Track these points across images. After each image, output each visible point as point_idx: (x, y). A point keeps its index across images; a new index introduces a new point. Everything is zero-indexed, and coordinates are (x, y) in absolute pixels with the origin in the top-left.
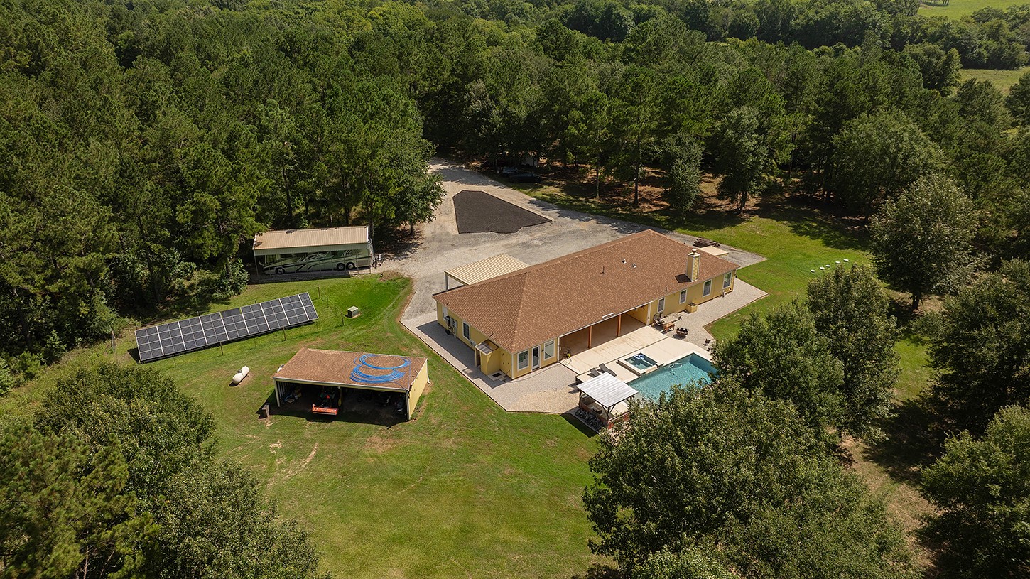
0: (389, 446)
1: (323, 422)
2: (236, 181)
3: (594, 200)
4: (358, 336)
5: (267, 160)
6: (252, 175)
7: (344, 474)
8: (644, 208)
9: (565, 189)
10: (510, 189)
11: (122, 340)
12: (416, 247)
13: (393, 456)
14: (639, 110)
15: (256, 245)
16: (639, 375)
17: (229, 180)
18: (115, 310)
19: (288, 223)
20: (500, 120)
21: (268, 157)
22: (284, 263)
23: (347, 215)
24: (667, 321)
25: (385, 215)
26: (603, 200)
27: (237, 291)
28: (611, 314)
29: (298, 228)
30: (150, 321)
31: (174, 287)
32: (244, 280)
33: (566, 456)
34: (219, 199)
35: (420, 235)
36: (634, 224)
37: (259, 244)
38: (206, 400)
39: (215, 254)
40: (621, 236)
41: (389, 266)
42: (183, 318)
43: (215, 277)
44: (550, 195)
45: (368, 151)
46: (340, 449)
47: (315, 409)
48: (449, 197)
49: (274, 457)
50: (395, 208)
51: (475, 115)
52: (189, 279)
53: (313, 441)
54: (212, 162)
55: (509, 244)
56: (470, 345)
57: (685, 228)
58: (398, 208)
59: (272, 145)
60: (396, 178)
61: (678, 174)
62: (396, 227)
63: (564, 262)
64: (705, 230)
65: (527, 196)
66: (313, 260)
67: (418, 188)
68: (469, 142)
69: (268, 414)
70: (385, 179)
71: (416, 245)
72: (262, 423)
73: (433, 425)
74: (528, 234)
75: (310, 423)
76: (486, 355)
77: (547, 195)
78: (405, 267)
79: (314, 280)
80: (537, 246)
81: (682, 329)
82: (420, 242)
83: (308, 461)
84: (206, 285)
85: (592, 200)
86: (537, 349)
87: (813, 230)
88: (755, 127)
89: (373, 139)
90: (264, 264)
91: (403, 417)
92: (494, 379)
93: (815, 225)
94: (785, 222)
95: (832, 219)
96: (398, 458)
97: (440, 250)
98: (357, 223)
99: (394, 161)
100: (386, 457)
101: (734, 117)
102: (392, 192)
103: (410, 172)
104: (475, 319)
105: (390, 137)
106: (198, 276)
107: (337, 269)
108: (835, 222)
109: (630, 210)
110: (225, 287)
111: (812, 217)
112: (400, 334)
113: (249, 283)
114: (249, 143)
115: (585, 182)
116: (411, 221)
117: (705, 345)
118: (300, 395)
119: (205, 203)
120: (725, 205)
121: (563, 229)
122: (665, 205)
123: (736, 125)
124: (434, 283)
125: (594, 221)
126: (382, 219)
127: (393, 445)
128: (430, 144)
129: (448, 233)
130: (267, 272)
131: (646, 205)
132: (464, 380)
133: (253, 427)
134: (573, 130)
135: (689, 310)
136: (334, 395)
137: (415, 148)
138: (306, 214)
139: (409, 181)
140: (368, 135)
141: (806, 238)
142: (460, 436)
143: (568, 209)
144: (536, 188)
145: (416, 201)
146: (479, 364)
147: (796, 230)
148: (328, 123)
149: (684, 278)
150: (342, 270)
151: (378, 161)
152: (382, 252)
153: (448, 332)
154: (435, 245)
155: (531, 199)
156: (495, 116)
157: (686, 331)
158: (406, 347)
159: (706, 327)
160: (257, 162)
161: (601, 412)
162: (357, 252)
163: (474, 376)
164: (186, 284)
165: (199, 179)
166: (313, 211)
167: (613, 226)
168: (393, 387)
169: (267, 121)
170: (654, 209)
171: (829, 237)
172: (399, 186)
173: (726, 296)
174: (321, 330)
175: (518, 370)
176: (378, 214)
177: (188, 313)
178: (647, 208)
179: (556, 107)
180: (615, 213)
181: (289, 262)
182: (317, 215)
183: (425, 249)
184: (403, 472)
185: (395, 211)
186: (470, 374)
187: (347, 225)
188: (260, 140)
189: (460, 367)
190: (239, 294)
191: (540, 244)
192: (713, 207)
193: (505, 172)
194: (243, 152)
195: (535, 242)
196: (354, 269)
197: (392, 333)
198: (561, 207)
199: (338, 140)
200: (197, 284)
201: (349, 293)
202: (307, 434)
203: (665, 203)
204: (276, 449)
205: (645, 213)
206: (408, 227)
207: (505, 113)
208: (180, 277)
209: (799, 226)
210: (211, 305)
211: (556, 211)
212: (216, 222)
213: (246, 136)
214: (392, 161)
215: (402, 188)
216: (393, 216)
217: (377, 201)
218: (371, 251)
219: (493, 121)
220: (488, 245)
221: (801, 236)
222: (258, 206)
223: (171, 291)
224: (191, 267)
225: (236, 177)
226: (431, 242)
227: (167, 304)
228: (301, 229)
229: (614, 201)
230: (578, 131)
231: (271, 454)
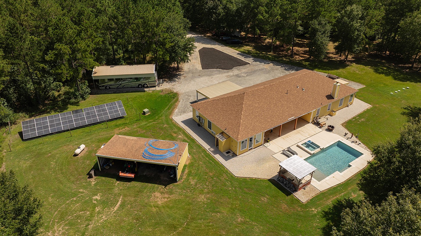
0: (166, 200)
1: (126, 182)
2: (80, 38)
3: (270, 53)
4: (148, 126)
5: (100, 27)
6: (91, 35)
7: (137, 219)
8: (296, 58)
9: (255, 48)
10: (227, 47)
11: (16, 126)
12: (180, 76)
13: (168, 207)
14: (298, 6)
15: (94, 74)
16: (311, 155)
17: (76, 37)
18: (11, 109)
19: (113, 62)
20: (223, 11)
21: (100, 26)
22: (109, 83)
23: (144, 58)
24: (321, 121)
25: (164, 59)
26: (275, 54)
27: (84, 99)
28: (293, 118)
29: (118, 65)
30: (34, 115)
31: (50, 95)
32: (87, 92)
33: (274, 209)
34: (71, 48)
35: (182, 70)
36: (293, 66)
37: (95, 73)
38: (58, 165)
39: (69, 79)
40: (287, 73)
41: (166, 86)
42: (53, 113)
43: (72, 90)
44: (247, 50)
45: (155, 23)
46: (135, 201)
47: (121, 174)
48: (197, 50)
49: (95, 206)
50: (169, 55)
51: (210, 9)
52: (59, 91)
53: (119, 195)
54: (65, 26)
55: (229, 76)
56: (212, 133)
57: (319, 68)
58: (171, 55)
59: (103, 19)
60: (170, 39)
61: (319, 40)
62: (170, 65)
63: (265, 87)
64: (330, 70)
65: (236, 51)
66: (124, 82)
67: (181, 44)
68: (206, 23)
69: (93, 176)
70: (164, 39)
71: (180, 75)
72: (90, 181)
73: (192, 185)
74: (238, 70)
75: (118, 182)
76: (223, 141)
77: (246, 50)
78: (175, 87)
79: (125, 93)
80: (243, 76)
81: (330, 126)
82: (182, 73)
83: (115, 209)
84: (68, 95)
85: (269, 53)
86: (251, 138)
87: (385, 71)
88: (360, 16)
89: (157, 16)
90: (99, 84)
91: (174, 180)
92: (227, 155)
93: (385, 68)
94: (370, 67)
95: (393, 66)
96: (171, 208)
97: (193, 78)
98: (149, 63)
99: (169, 29)
100: (164, 207)
101: (349, 10)
102: (167, 46)
103: (178, 35)
104: (215, 119)
105: (167, 16)
106: (64, 89)
107: (138, 87)
108: (395, 67)
109: (289, 59)
110: (77, 96)
111: (383, 65)
112: (172, 125)
113: (91, 94)
114: (89, 17)
115: (264, 44)
116: (177, 62)
117: (345, 136)
118: (113, 163)
119: (61, 49)
120: (337, 58)
121: (256, 68)
122: (306, 57)
123: (350, 15)
124: (190, 96)
125: (271, 64)
126: (162, 61)
127: (168, 199)
128: (188, 21)
129: (196, 69)
130: (100, 88)
131: (297, 57)
132: (209, 155)
133: (84, 184)
134: (261, 17)
135: (331, 114)
136: (133, 165)
137: (179, 23)
138: (123, 58)
139: (177, 40)
140: (154, 14)
141: (383, 76)
142: (208, 193)
143: (257, 57)
144: (240, 47)
145: (180, 51)
146: (217, 145)
147: (376, 71)
148: (133, 7)
149: (330, 97)
150: (141, 88)
151: (160, 28)
152: (162, 79)
153: (199, 125)
154: (190, 75)
155: (238, 52)
156: (220, 9)
157: (333, 127)
158: (176, 133)
159: (342, 125)
160: (94, 28)
161: (293, 180)
162: (149, 78)
163: (215, 152)
164: (56, 94)
165: (58, 36)
166: (127, 56)
167: (282, 67)
168: (168, 162)
169: (100, 6)
170: (301, 58)
171: (394, 75)
172: (171, 43)
173: (349, 107)
174: (128, 122)
175: (241, 150)
176: (160, 58)
177: (55, 111)
178: (297, 58)
179: (252, 5)
180: (282, 60)
181: (112, 83)
182: (129, 58)
183: (185, 77)
184: (174, 219)
185: (169, 56)
186: (212, 151)
187: (144, 64)
188: (96, 16)
189: (206, 146)
190: (85, 100)
191: (245, 76)
192: (331, 58)
193: (224, 39)
194: (86, 22)
195: (242, 74)
196: (147, 87)
197: (168, 125)
198: (253, 56)
199: (138, 16)
200: (63, 94)
201: (144, 101)
202: (116, 190)
203: (306, 56)
204: (96, 200)
205: (297, 60)
206: (176, 65)
207: (225, 8)
208: (54, 90)
209: (377, 69)
210: (69, 106)
211: (252, 59)
212: (69, 60)
213: (88, 14)
214: (168, 29)
215: (173, 44)
216: (168, 59)
217: (160, 51)
218: (156, 78)
219: (219, 12)
220: (218, 76)
221: (380, 74)
222: (95, 53)
223: (48, 98)
224: (60, 85)
225: (79, 35)
226: (188, 73)
227: (44, 105)
228: (120, 65)
229: (280, 54)
230: (264, 17)
231: (93, 203)
